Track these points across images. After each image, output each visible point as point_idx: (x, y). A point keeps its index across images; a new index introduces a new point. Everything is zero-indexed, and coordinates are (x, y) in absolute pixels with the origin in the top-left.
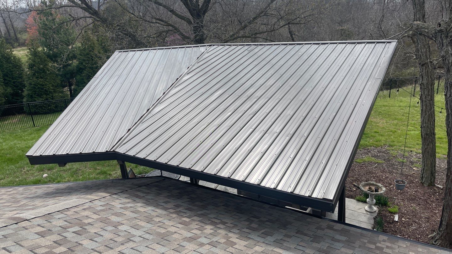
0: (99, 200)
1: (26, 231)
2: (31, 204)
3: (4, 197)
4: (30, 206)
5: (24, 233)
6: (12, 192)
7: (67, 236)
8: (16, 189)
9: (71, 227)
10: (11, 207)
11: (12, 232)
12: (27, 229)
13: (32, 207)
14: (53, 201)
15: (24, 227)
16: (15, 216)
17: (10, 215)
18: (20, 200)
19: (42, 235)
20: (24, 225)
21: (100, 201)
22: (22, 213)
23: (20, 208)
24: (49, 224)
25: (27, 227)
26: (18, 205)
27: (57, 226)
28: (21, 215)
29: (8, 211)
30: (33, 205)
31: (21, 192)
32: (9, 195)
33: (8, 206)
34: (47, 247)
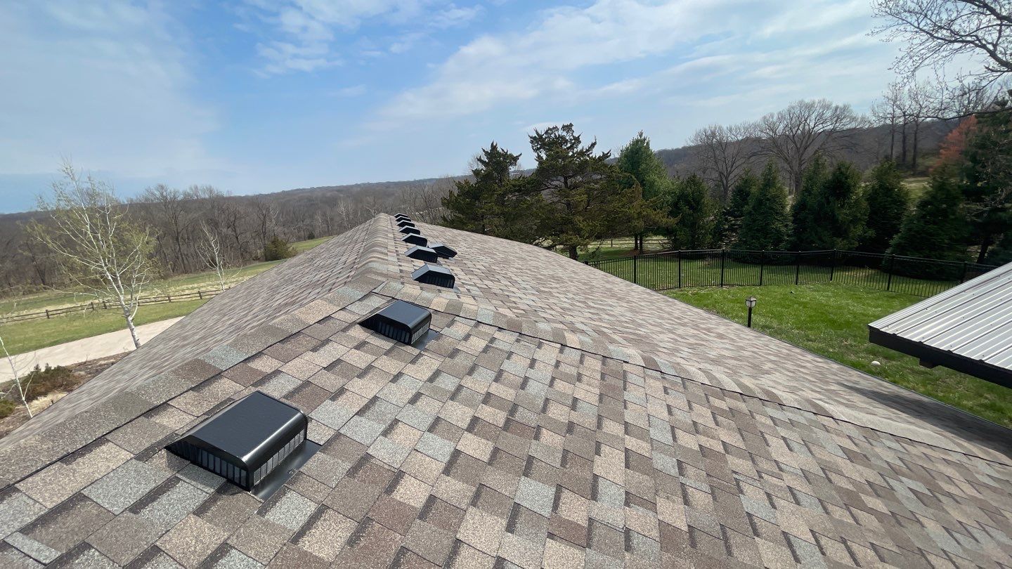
0: (988, 462)
1: (826, 433)
2: (846, 397)
3: (808, 365)
4: (844, 398)
5: (821, 434)
6: (820, 364)
7: (895, 488)
8: (828, 363)
9: (910, 478)
10: (814, 385)
11: (803, 421)
12: (828, 431)
13: (847, 402)
14: (885, 412)
15: (824, 425)
16: (817, 402)
17: (810, 396)
18: (830, 381)
19: (851, 456)
20: (826, 423)
21: (989, 465)
22: (828, 403)
23: (827, 394)
24: (867, 445)
25: (829, 429)
26: (825, 388)
27: (882, 459)
28: (826, 405)
29: (808, 388)
30: (848, 400)
31: (834, 370)
32: (817, 367)
33: (810, 381)
34: (852, 481)
